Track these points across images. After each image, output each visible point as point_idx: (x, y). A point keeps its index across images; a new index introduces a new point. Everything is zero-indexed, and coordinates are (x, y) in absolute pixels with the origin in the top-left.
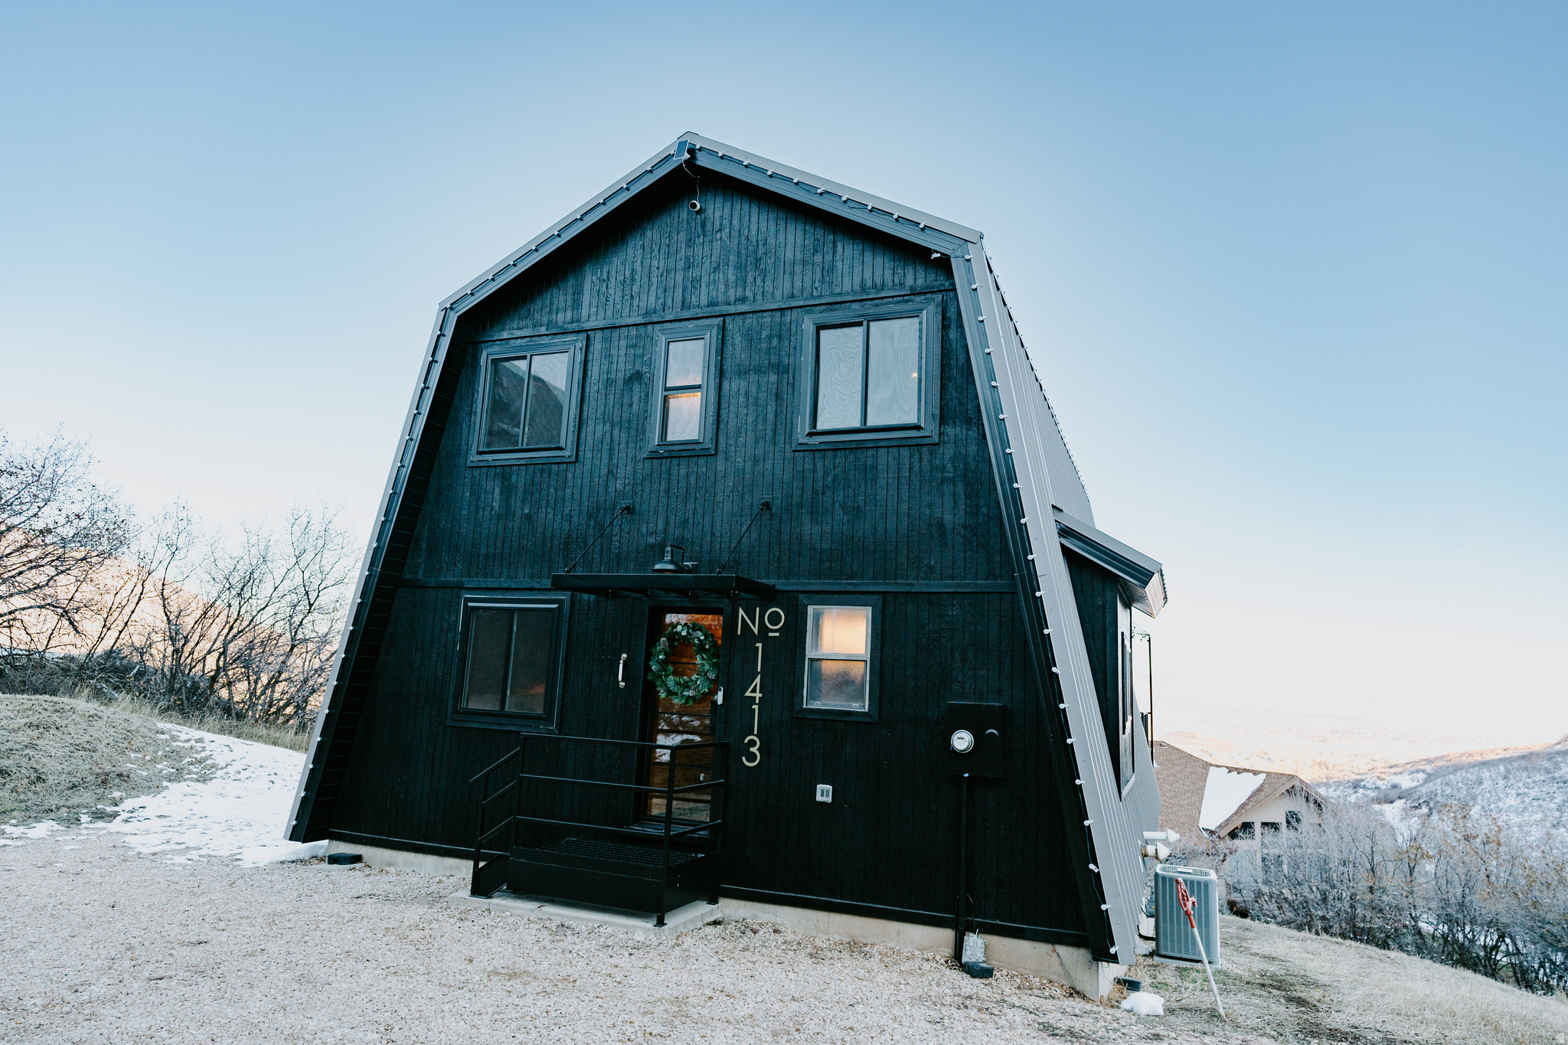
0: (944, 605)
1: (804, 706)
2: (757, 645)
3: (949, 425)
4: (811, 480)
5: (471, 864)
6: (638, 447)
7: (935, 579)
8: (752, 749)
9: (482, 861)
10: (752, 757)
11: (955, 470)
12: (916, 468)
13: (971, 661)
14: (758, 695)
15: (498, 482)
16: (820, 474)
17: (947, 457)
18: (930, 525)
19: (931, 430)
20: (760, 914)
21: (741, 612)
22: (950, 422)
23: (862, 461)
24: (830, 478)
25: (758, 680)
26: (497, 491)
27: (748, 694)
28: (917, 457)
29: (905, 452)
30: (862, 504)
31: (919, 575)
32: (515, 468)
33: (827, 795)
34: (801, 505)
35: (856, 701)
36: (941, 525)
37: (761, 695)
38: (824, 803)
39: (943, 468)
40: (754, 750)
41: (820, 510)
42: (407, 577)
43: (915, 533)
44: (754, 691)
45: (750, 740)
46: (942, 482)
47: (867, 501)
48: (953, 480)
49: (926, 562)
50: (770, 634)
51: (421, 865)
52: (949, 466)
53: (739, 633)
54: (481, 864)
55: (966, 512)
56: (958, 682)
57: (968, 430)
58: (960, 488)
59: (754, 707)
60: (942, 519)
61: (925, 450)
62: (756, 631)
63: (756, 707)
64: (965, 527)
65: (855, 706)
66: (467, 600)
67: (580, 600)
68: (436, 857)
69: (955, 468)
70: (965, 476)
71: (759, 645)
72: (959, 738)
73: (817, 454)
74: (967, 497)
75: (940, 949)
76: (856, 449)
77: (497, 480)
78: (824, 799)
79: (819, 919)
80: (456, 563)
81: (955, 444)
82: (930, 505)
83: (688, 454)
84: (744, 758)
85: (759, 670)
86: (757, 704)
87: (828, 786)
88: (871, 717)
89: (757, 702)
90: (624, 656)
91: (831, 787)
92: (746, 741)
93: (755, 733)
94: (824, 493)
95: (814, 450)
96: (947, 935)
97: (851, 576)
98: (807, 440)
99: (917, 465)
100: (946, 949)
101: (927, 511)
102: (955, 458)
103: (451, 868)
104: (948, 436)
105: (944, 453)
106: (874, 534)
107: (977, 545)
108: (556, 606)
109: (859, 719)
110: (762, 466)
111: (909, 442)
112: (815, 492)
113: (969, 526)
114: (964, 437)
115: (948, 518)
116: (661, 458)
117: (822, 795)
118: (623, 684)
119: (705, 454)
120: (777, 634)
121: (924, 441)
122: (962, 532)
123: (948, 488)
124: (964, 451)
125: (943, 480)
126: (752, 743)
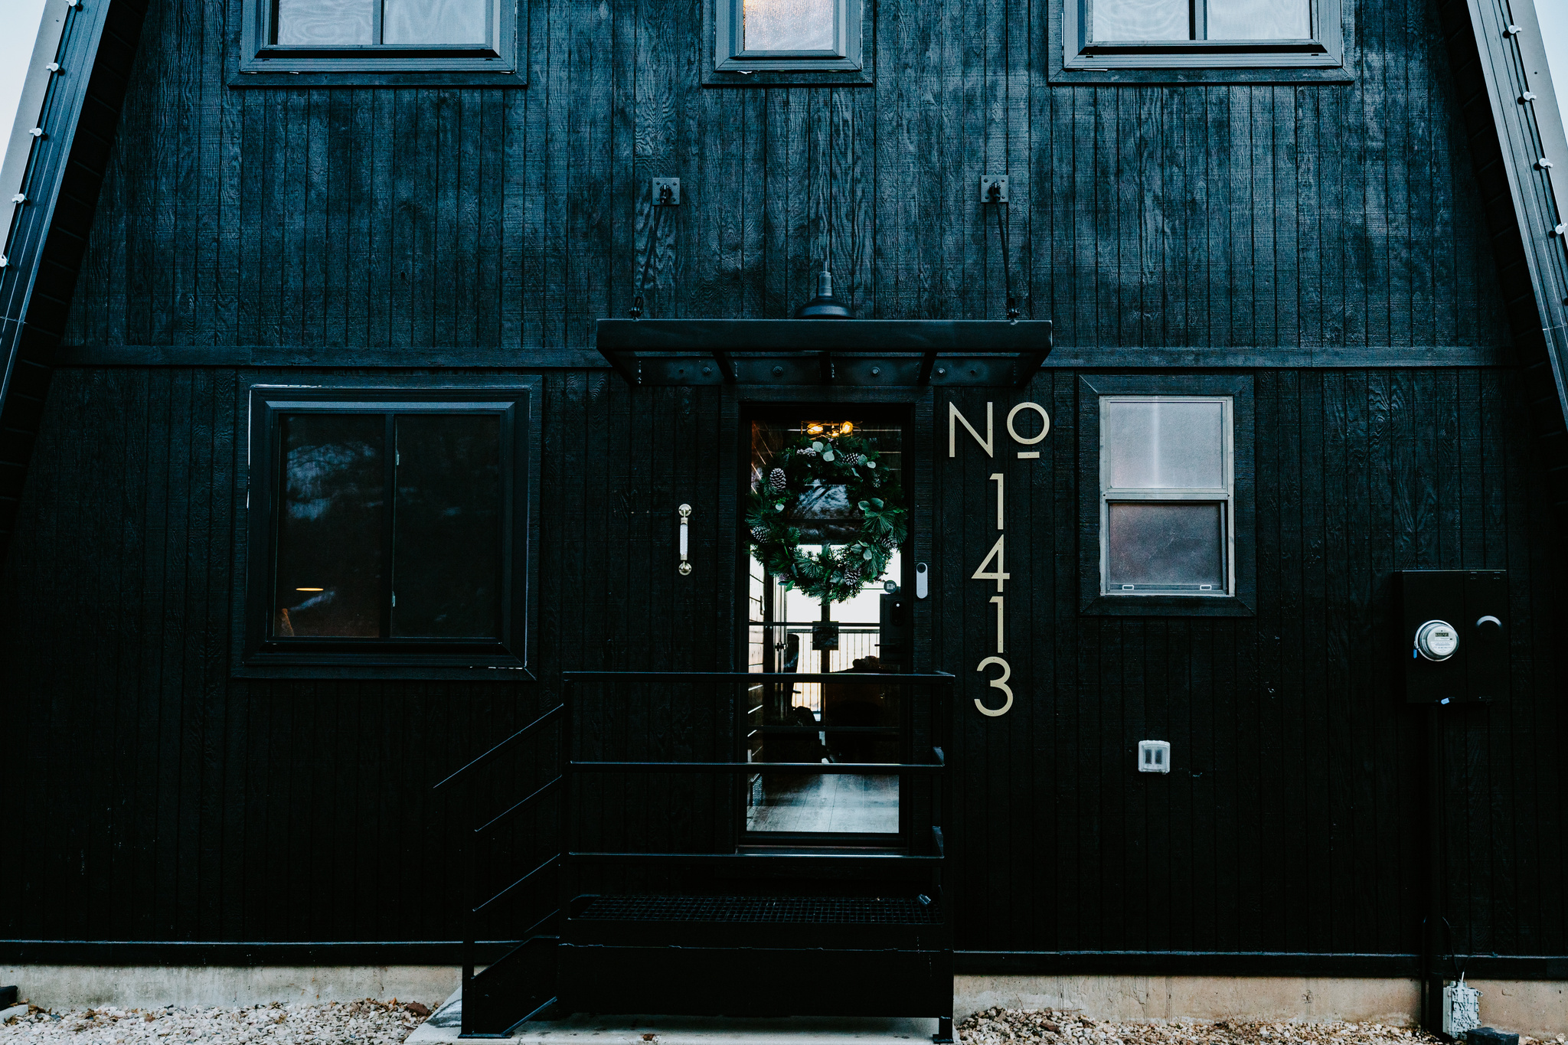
0: (1373, 392)
1: (1103, 593)
2: (994, 477)
3: (1371, 47)
4: (1091, 145)
5: (458, 973)
6: (683, 61)
7: (1356, 343)
8: (994, 683)
9: (480, 964)
10: (995, 699)
11: (1386, 136)
12: (1308, 131)
13: (1429, 495)
14: (1001, 576)
15: (318, 126)
16: (1110, 135)
17: (1369, 110)
18: (1342, 240)
19: (1337, 52)
20: (1027, 997)
21: (953, 411)
22: (1374, 41)
23: (1196, 113)
24: (1131, 143)
25: (999, 547)
26: (318, 148)
27: (979, 574)
28: (1309, 103)
29: (1286, 95)
30: (1200, 196)
31: (1322, 337)
32: (363, 95)
33: (1159, 760)
34: (1071, 195)
35: (1205, 576)
36: (1362, 238)
37: (1007, 576)
38: (1157, 775)
39: (1362, 131)
40: (1000, 683)
41: (1114, 206)
42: (78, 341)
43: (1312, 255)
44: (992, 567)
45: (989, 666)
46: (1361, 158)
47: (1213, 190)
48: (1383, 155)
49: (1337, 309)
50: (1021, 455)
51: (188, 991)
52: (1373, 126)
53: (952, 454)
54: (478, 971)
55: (1410, 217)
56: (1408, 534)
57: (1408, 58)
58: (1398, 171)
59: (994, 599)
60: (1366, 230)
61: (1324, 93)
62: (989, 448)
63: (999, 600)
64: (1409, 245)
65: (1206, 589)
66: (262, 396)
67: (564, 393)
68: (229, 970)
69: (1386, 132)
70: (1408, 147)
71: (998, 477)
72: (1438, 635)
73: (1105, 94)
74: (1411, 187)
75: (1389, 1015)
76: (1184, 85)
77: (314, 121)
78: (1153, 767)
79: (1151, 992)
80: (217, 310)
81: (1385, 85)
82: (1340, 202)
83: (811, 79)
84: (978, 702)
85: (1001, 526)
86: (999, 594)
87: (1161, 742)
88: (1242, 606)
89: (1000, 589)
90: (685, 508)
91: (1167, 745)
92: (981, 668)
93: (1000, 650)
94: (1119, 173)
95: (1095, 85)
96: (1400, 990)
97: (1187, 338)
98: (1083, 62)
99: (1308, 121)
100: (1400, 1015)
101: (1334, 213)
102: (1385, 110)
103: (273, 989)
104: (1369, 67)
105: (1362, 101)
106: (1229, 257)
107: (1433, 279)
108: (508, 405)
109: (1218, 612)
110: (980, 114)
111: (1293, 77)
112: (1100, 168)
113: (1417, 242)
114: (1401, 72)
115: (1377, 229)
116: (744, 87)
117: (1148, 761)
118: (688, 567)
119: (851, 81)
120: (1036, 455)
121: (1326, 75)
122: (1404, 254)
123: (1373, 169)
124: (1400, 98)
125: (1363, 155)
126: (996, 671)
